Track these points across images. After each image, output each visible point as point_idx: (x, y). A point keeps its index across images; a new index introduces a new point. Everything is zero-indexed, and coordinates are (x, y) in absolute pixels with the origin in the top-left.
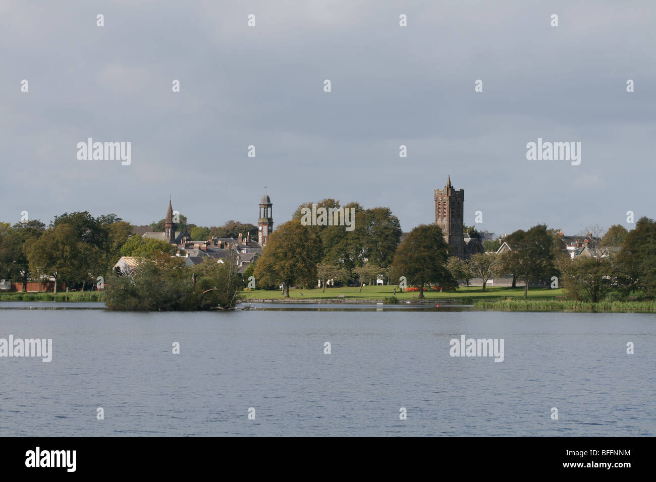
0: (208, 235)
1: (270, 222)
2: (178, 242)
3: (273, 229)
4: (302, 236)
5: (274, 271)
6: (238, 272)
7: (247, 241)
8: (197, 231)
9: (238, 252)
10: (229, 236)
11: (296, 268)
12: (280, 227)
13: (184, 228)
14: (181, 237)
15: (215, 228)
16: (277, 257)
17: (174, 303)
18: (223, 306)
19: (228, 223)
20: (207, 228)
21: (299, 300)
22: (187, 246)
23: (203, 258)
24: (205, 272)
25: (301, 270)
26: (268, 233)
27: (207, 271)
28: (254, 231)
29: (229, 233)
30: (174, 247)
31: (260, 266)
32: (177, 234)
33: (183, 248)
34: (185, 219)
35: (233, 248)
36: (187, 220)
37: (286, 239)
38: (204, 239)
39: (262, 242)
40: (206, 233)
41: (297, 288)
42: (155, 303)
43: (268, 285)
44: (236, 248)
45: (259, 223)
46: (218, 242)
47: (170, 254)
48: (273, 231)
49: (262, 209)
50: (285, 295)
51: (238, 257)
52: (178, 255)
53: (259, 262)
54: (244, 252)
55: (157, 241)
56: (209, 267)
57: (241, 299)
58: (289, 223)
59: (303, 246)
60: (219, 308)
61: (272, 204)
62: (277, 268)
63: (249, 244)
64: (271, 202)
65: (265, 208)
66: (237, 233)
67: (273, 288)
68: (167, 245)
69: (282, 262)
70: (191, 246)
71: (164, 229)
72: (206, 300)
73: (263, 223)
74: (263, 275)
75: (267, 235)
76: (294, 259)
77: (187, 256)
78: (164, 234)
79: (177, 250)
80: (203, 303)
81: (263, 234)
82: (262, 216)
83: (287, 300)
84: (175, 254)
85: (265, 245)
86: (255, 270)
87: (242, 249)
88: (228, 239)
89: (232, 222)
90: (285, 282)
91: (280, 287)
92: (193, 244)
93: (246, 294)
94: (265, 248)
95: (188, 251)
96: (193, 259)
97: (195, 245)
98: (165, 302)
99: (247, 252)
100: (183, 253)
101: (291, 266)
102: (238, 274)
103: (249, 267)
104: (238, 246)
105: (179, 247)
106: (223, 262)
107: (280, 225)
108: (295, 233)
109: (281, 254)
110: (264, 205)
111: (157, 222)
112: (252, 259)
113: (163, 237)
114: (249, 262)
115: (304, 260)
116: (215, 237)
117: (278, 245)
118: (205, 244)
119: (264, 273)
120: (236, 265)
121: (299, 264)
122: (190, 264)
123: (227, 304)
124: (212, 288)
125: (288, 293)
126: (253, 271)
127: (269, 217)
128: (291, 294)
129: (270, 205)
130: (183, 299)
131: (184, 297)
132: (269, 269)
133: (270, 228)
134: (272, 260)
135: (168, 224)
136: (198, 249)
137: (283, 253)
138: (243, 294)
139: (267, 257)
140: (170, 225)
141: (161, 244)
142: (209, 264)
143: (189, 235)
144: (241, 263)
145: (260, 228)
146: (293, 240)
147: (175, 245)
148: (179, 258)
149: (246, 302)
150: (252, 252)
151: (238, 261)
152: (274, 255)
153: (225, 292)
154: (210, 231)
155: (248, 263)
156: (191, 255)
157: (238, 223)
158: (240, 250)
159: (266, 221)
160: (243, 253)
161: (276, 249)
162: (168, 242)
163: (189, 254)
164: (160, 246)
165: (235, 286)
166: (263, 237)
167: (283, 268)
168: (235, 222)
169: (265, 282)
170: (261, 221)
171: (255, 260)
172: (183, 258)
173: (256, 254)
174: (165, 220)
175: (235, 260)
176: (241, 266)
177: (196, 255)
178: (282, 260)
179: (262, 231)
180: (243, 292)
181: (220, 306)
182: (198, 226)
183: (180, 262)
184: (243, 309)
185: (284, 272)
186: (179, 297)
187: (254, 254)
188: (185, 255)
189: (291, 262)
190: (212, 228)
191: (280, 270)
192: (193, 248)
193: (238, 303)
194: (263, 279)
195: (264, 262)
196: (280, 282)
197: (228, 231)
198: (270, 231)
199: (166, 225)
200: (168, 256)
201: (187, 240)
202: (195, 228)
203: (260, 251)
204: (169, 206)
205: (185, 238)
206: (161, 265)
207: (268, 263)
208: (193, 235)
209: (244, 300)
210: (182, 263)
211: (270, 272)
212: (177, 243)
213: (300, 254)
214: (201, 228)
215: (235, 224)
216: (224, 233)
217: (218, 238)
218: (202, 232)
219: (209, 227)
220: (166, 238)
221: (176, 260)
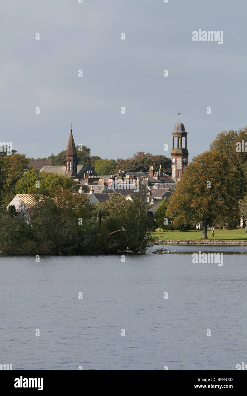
0: (115, 168)
1: (185, 153)
2: (80, 176)
3: (189, 161)
4: (221, 169)
5: (189, 209)
6: (149, 211)
7: (158, 175)
8: (101, 164)
9: (148, 188)
10: (138, 170)
11: (215, 206)
12: (196, 159)
13: (88, 161)
14: (83, 171)
15: (122, 160)
16: (193, 193)
17: (76, 246)
18: (132, 249)
19: (137, 155)
20: (114, 161)
21: (219, 242)
22: (91, 181)
23: (109, 194)
24: (111, 210)
25: (220, 208)
26: (183, 165)
27: (114, 210)
28: (167, 164)
29: (138, 167)
30: (76, 183)
31: (174, 203)
32: (79, 168)
33: (86, 184)
34: (88, 150)
35: (143, 183)
36: (91, 152)
37: (203, 172)
38: (110, 173)
39: (176, 176)
40: (113, 166)
41: (217, 228)
42: (54, 246)
43: (183, 225)
44: (146, 183)
45: (172, 155)
46: (125, 176)
47: (72, 191)
48: (188, 164)
49: (176, 139)
50: (203, 236)
51: (149, 194)
52: (80, 191)
53: (172, 198)
54: (155, 187)
55: (57, 176)
56: (116, 205)
57: (153, 241)
58: (207, 154)
59: (223, 180)
60: (127, 251)
61: (187, 133)
62: (193, 205)
63: (160, 178)
64: (186, 131)
65: (179, 138)
66: (147, 166)
67: (189, 228)
68: (68, 180)
69: (199, 199)
70: (96, 182)
71: (64, 162)
72: (113, 242)
73: (177, 155)
74: (177, 214)
75: (181, 168)
76: (212, 195)
77: (91, 193)
78: (64, 168)
79: (80, 186)
80: (110, 246)
81: (176, 167)
82: (176, 146)
83: (205, 242)
84: (77, 191)
85: (179, 180)
86: (168, 207)
87: (153, 185)
88: (137, 173)
89: (141, 153)
90: (203, 223)
91: (197, 227)
92: (98, 179)
93: (158, 236)
94: (179, 183)
95: (91, 187)
96: (97, 196)
97: (101, 180)
98: (67, 245)
99: (159, 188)
100: (86, 189)
101: (208, 203)
102: (149, 213)
103: (161, 204)
104: (149, 181)
105: (82, 182)
106: (131, 199)
107: (196, 156)
108: (213, 166)
109: (197, 190)
110: (177, 133)
111: (56, 155)
112: (164, 196)
113: (63, 171)
114: (161, 198)
115: (224, 196)
116: (123, 170)
117: (194, 179)
118: (111, 178)
119: (179, 211)
120: (147, 203)
121: (218, 201)
122: (94, 201)
123: (136, 248)
124: (120, 229)
125: (206, 234)
126: (166, 209)
127: (184, 147)
128: (209, 235)
129: (184, 134)
130: (86, 241)
131: (88, 240)
132: (185, 206)
133: (185, 160)
134: (187, 196)
135: (69, 156)
136: (103, 185)
137: (200, 188)
138: (155, 236)
139: (182, 193)
140: (71, 158)
141: (61, 179)
142: (116, 202)
143: (93, 169)
144: (152, 200)
145: (174, 160)
146: (211, 173)
147: (77, 180)
148: (82, 195)
149: (157, 244)
150: (164, 187)
151: (148, 198)
152: (190, 190)
153: (134, 233)
154: (117, 164)
155: (160, 200)
156: (95, 192)
157: (148, 154)
158: (151, 185)
159: (180, 152)
160: (154, 189)
161: (192, 185)
162: (69, 177)
163: (93, 190)
164: (60, 181)
165: (146, 227)
166: (177, 171)
167: (200, 206)
168: (145, 154)
169: (180, 222)
170: (175, 152)
171: (168, 196)
172: (87, 194)
173: (170, 190)
174: (65, 152)
175: (145, 196)
176: (152, 203)
177: (101, 192)
178: (199, 196)
179: (175, 163)
180: (154, 233)
181: (130, 249)
182: (103, 158)
183: (83, 200)
184: (155, 253)
185: (201, 211)
186: (83, 239)
187: (166, 190)
188: (89, 192)
189: (210, 198)
190: (119, 161)
191: (196, 208)
192: (97, 184)
193: (149, 246)
194: (178, 218)
195: (178, 199)
196: (197, 222)
197: (137, 164)
198: (184, 164)
199: (67, 158)
200: (69, 192)
201: (91, 175)
202: (99, 160)
203: (174, 186)
204: (69, 136)
205: (88, 172)
206: (62, 203)
207: (182, 200)
208: (97, 168)
209: (156, 242)
210: (86, 200)
211: (185, 210)
212: (79, 178)
213: (219, 189)
214: (106, 161)
215: (144, 155)
216: (133, 166)
217: (125, 172)
218: (108, 165)
219: (116, 160)
220: (67, 172)
221: (79, 198)
